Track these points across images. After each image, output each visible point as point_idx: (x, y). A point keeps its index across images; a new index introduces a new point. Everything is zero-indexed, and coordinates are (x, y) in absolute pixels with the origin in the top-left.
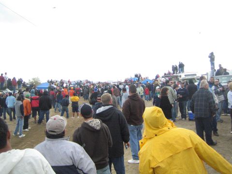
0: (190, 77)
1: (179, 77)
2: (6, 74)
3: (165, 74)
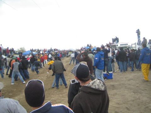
0: (123, 46)
1: (116, 46)
2: (1, 45)
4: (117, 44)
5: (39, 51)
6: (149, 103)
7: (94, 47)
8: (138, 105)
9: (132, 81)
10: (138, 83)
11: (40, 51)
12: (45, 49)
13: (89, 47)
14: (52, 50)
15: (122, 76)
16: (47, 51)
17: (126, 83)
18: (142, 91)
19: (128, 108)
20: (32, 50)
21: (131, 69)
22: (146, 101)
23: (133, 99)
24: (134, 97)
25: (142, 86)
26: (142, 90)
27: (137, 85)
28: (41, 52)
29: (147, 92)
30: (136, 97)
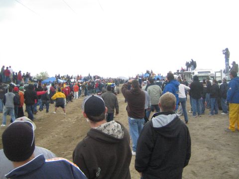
0: (203, 74)
1: (192, 74)
2: (10, 67)
3: (178, 71)
4: (193, 71)
5: (68, 78)
6: (230, 166)
7: (157, 75)
8: (212, 169)
9: (209, 130)
10: (217, 134)
11: (72, 78)
12: (79, 75)
13: (148, 75)
14: (91, 77)
15: (194, 122)
16: (83, 78)
17: (198, 134)
18: (221, 147)
19: (195, 172)
20: (59, 76)
21: (210, 112)
22: (227, 162)
23: (205, 158)
24: (206, 156)
25: (223, 138)
26: (222, 145)
27: (216, 137)
28: (72, 80)
29: (229, 149)
30: (210, 156)
